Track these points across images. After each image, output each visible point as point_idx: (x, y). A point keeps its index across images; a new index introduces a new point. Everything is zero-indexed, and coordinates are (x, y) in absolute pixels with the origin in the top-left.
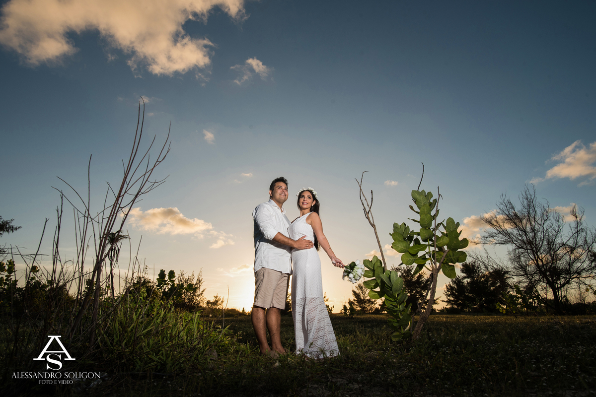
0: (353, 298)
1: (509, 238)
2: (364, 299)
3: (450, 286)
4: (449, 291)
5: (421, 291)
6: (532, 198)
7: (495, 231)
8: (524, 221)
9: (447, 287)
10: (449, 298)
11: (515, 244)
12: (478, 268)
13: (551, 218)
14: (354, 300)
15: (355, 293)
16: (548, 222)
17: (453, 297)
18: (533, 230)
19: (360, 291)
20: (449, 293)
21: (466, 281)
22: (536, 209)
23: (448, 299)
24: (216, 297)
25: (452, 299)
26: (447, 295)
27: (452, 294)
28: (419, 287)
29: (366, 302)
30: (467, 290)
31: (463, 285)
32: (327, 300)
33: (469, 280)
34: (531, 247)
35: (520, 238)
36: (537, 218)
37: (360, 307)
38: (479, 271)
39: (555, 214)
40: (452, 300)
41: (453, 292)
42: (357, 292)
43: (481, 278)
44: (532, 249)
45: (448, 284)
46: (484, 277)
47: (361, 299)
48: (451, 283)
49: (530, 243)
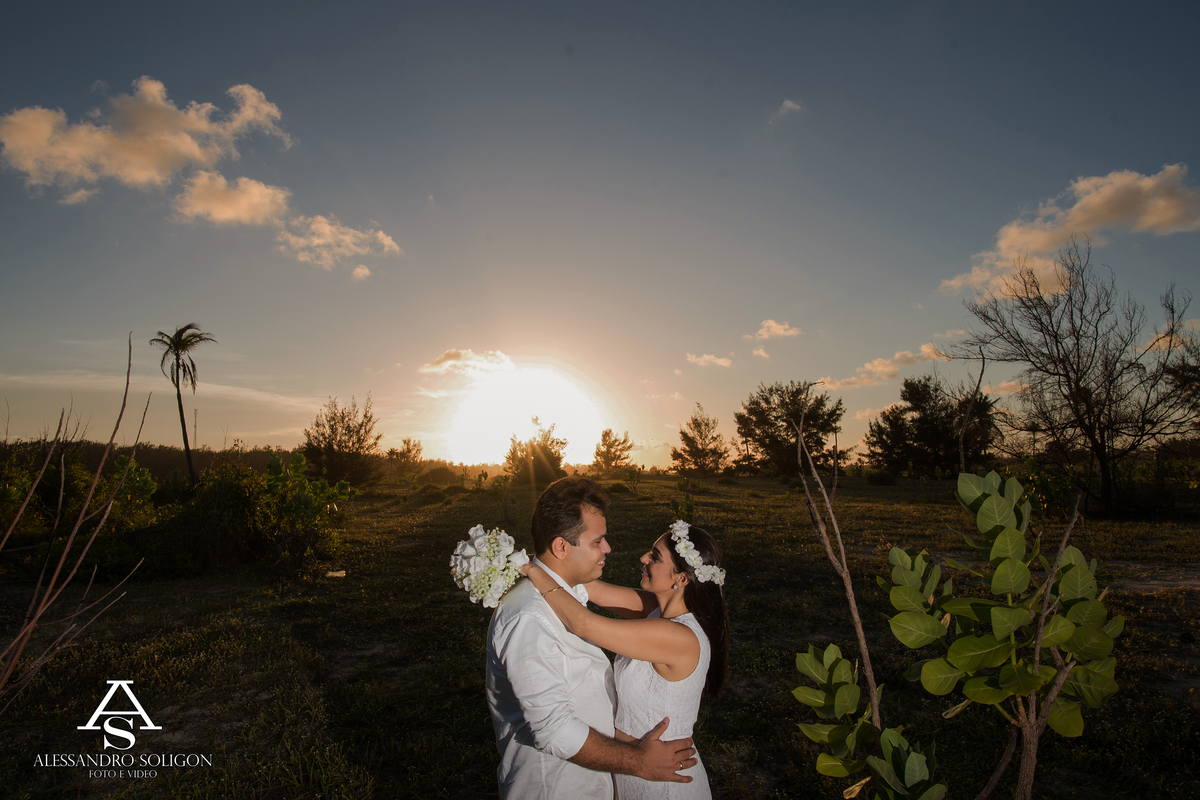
0: (680, 445)
1: (1020, 349)
2: (704, 449)
3: (879, 426)
4: (874, 436)
5: (817, 433)
6: (1083, 266)
7: (992, 333)
8: (1057, 313)
9: (871, 427)
10: (872, 449)
11: (1033, 363)
12: (936, 390)
13: (1116, 308)
14: (685, 451)
15: (685, 436)
16: (1109, 319)
17: (881, 447)
18: (1075, 333)
19: (696, 433)
20: (875, 439)
21: (909, 416)
22: (1087, 290)
23: (872, 452)
24: (407, 442)
25: (879, 450)
26: (869, 443)
27: (881, 442)
28: (814, 426)
29: (707, 454)
30: (910, 434)
31: (903, 424)
32: (629, 447)
33: (916, 415)
34: (1065, 369)
35: (1045, 351)
36: (1087, 311)
37: (696, 463)
38: (936, 397)
39: (1127, 303)
40: (878, 454)
41: (881, 438)
42: (691, 433)
43: (940, 411)
44: (1067, 376)
45: (873, 422)
46: (946, 408)
47: (697, 448)
48: (880, 420)
49: (1064, 360)
